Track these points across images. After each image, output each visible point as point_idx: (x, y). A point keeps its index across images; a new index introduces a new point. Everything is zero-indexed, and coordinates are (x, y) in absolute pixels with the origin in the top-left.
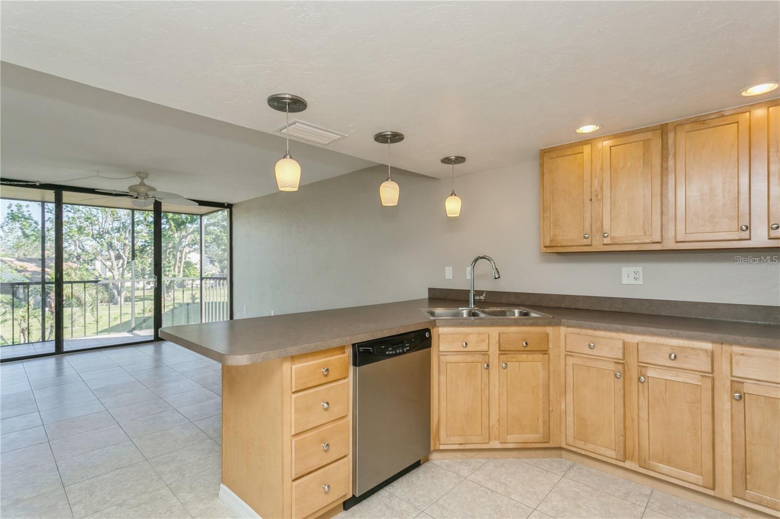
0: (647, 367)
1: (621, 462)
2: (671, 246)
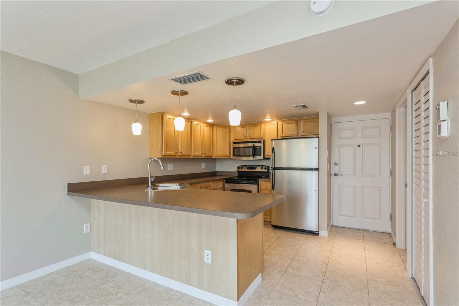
2: (191, 157)
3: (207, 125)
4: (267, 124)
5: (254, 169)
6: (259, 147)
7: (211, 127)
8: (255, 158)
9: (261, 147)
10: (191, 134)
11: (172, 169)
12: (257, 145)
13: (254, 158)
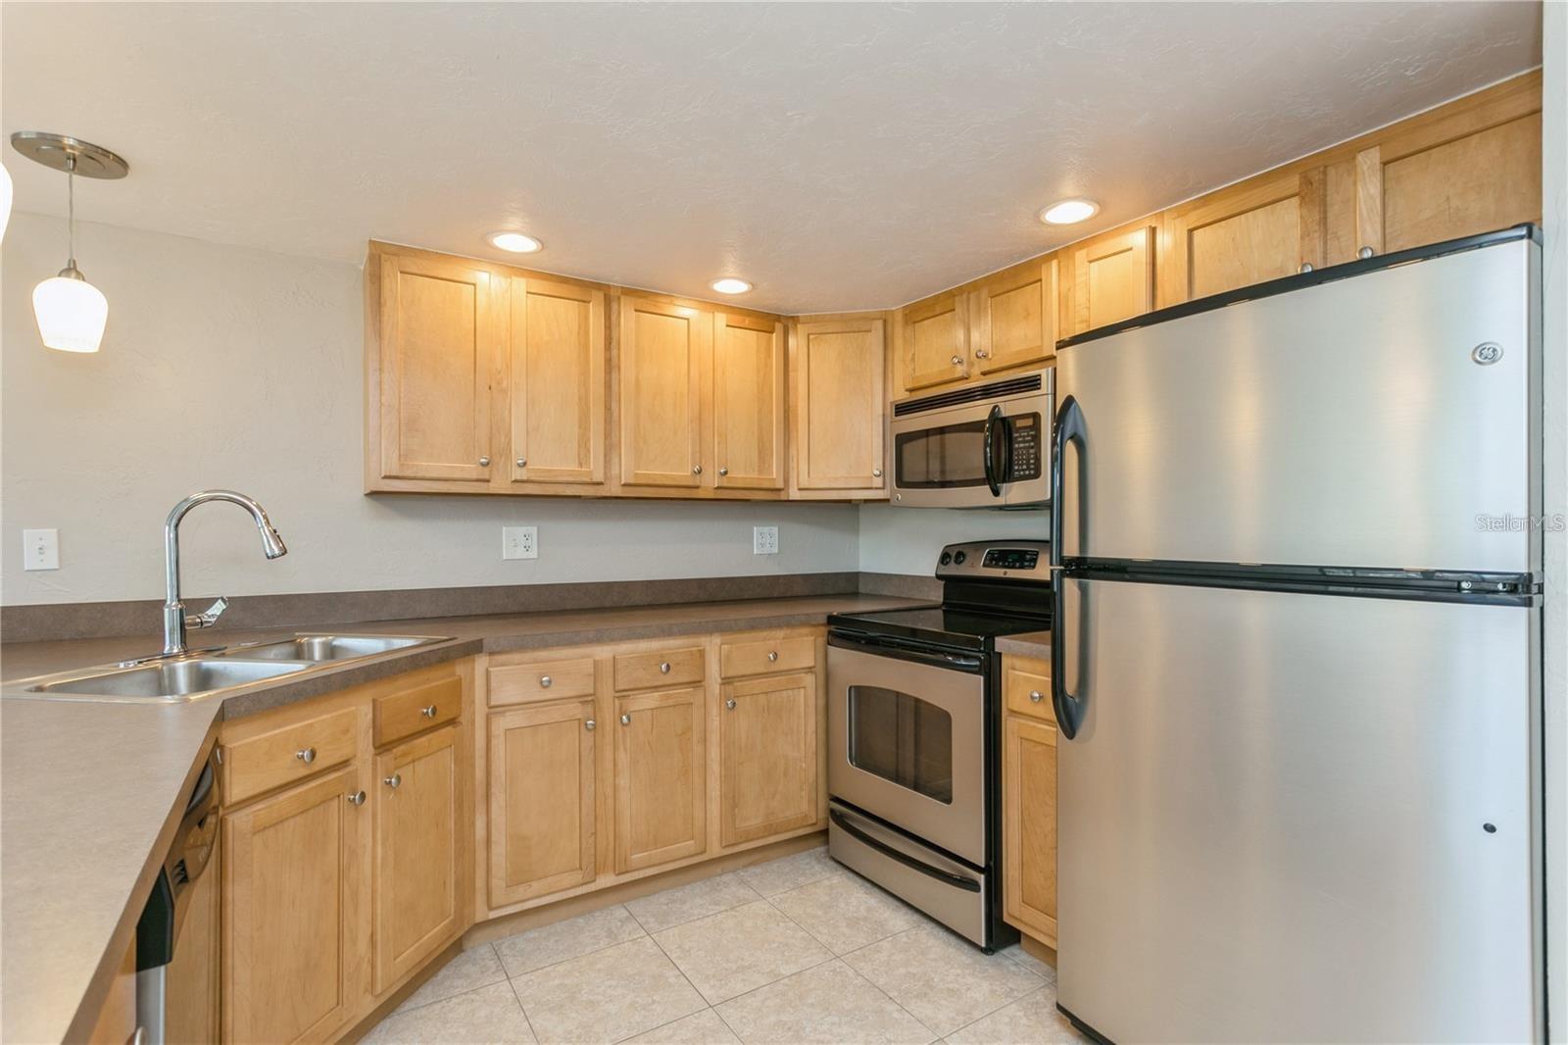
0: (629, 696)
1: (592, 885)
2: (615, 490)
3: (731, 316)
4: (1081, 256)
5: (1022, 567)
6: (1029, 422)
7: (772, 332)
8: (1002, 492)
9: (1036, 416)
10: (610, 365)
11: (534, 553)
12: (1012, 406)
13: (996, 493)
